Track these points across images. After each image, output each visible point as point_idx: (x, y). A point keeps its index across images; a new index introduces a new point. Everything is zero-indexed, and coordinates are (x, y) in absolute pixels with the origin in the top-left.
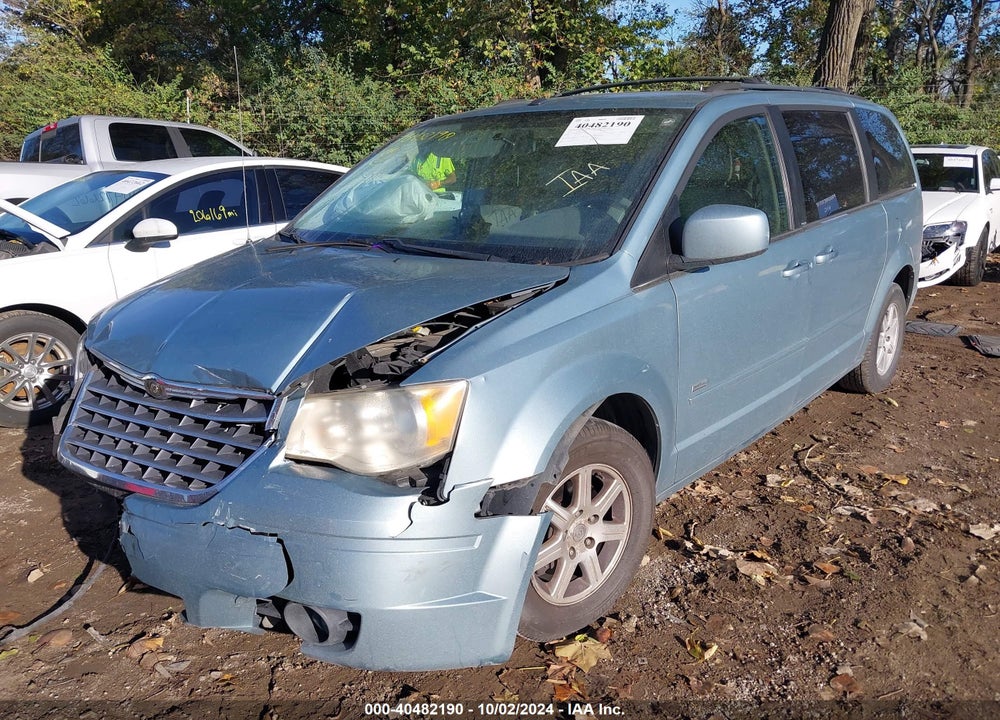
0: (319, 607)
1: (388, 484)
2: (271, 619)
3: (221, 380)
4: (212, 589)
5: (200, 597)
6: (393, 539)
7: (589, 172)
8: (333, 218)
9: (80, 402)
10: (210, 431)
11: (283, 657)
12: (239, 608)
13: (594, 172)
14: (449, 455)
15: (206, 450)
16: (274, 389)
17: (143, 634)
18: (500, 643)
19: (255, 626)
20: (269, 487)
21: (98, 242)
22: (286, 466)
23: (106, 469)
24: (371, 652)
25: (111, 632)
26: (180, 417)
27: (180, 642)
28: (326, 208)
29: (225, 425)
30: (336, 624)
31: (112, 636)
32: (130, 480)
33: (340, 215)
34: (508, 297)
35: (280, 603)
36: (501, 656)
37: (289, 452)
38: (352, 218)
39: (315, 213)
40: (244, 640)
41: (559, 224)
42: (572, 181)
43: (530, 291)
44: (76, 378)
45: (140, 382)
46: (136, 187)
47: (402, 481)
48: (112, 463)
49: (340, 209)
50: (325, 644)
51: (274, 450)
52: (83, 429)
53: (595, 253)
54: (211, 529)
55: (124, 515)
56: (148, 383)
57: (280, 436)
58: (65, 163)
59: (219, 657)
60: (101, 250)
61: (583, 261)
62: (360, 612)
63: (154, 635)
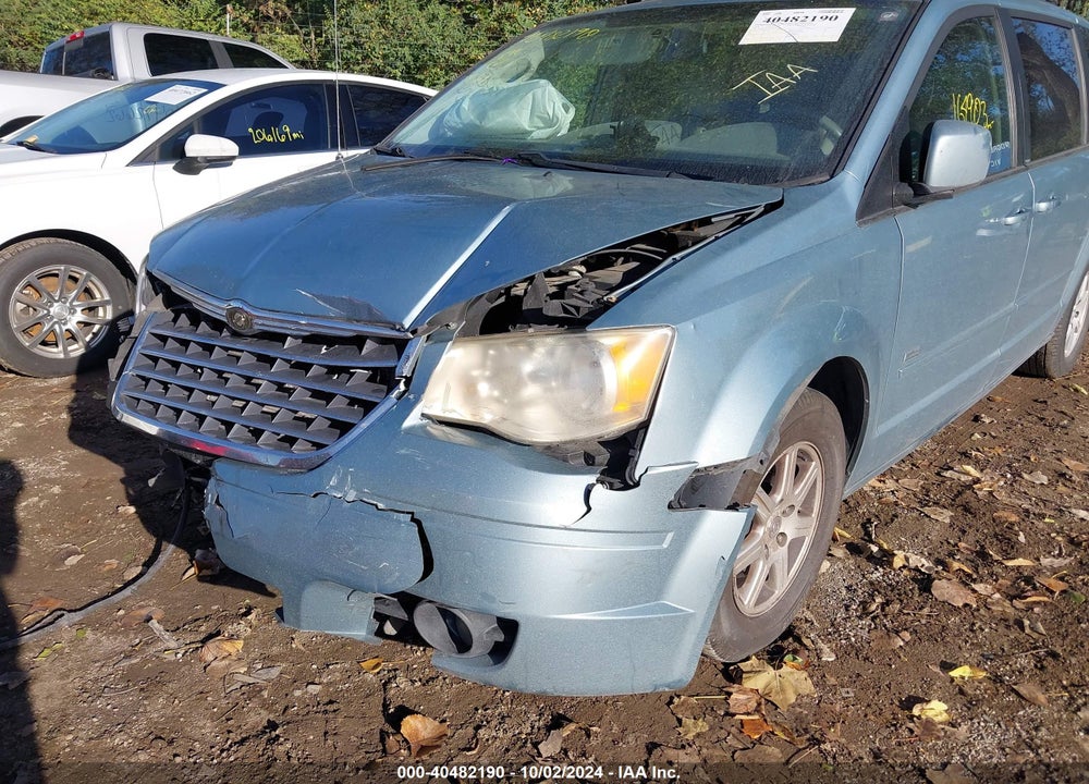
0: (462, 610)
1: (555, 458)
2: (395, 622)
3: (332, 311)
4: (320, 580)
5: (303, 590)
6: (566, 529)
7: (790, 75)
8: (441, 131)
9: (140, 347)
10: (316, 378)
11: (395, 670)
12: (352, 608)
13: (796, 75)
14: (645, 426)
15: (311, 403)
16: (407, 323)
17: (218, 633)
18: (680, 667)
19: (368, 633)
20: (403, 451)
21: (142, 159)
22: (423, 427)
23: (177, 426)
24: (527, 670)
25: (178, 628)
26: (271, 361)
27: (264, 644)
28: (433, 120)
29: (332, 370)
30: (483, 633)
31: (180, 633)
32: (212, 440)
33: (451, 128)
34: (706, 222)
35: (409, 601)
36: (680, 681)
37: (426, 412)
38: (470, 132)
39: (418, 127)
40: (343, 646)
41: (750, 141)
42: (769, 86)
43: (733, 215)
44: (137, 311)
45: (219, 311)
46: (185, 97)
47: (575, 457)
48: (185, 419)
49: (452, 120)
50: (465, 656)
51: (406, 405)
52: (143, 378)
53: (809, 173)
54: (323, 501)
55: (212, 482)
56: (232, 313)
57: (416, 385)
58: (93, 77)
59: (315, 667)
60: (146, 170)
61: (795, 183)
62: (518, 619)
63: (231, 638)
